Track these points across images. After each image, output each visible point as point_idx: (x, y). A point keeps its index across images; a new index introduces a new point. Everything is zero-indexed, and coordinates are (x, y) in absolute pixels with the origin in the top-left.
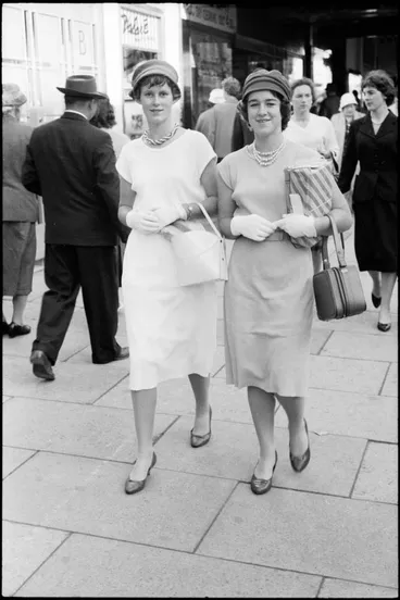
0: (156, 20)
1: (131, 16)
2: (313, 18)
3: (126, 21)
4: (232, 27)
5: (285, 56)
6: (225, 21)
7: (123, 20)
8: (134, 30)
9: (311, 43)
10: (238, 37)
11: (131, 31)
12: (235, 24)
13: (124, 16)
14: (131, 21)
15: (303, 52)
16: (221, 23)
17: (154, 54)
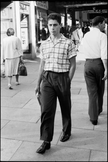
0: (28, 6)
1: (22, 5)
2: (67, 6)
3: (21, 6)
4: (47, 8)
7: (20, 6)
8: (23, 9)
9: (67, 12)
10: (49, 11)
11: (22, 9)
13: (20, 5)
14: (22, 7)
15: (64, 15)
16: (44, 7)
17: (28, 15)
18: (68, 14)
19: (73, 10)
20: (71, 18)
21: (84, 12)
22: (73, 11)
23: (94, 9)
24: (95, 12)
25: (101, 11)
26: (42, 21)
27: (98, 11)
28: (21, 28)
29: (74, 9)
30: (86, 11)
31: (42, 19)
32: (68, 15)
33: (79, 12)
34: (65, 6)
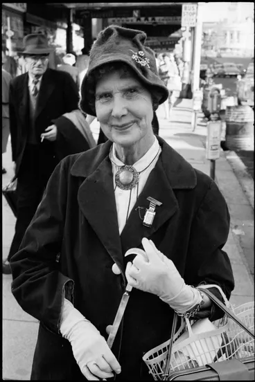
18: (76, 23)
19: (87, 14)
20: (82, 35)
21: (114, 21)
22: (86, 17)
24: (139, 21)
25: (153, 19)
26: (12, 38)
29: (88, 12)
30: (119, 19)
31: (12, 33)
32: (76, 27)
33: (101, 20)
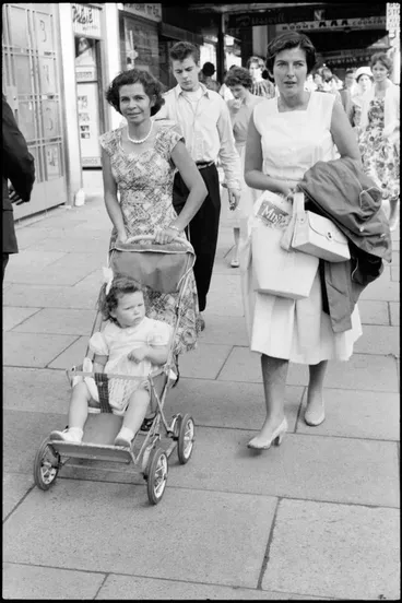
0: (98, 11)
1: (79, 8)
2: (224, 9)
3: (75, 12)
4: (158, 16)
5: (201, 42)
6: (152, 11)
7: (73, 10)
8: (82, 20)
9: (223, 30)
11: (79, 21)
12: (160, 13)
13: (73, 7)
14: (79, 12)
15: (216, 40)
16: (149, 13)
17: (97, 41)
23: (319, 17)
27: (334, 23)
28: (79, 83)
34: (216, 8)
